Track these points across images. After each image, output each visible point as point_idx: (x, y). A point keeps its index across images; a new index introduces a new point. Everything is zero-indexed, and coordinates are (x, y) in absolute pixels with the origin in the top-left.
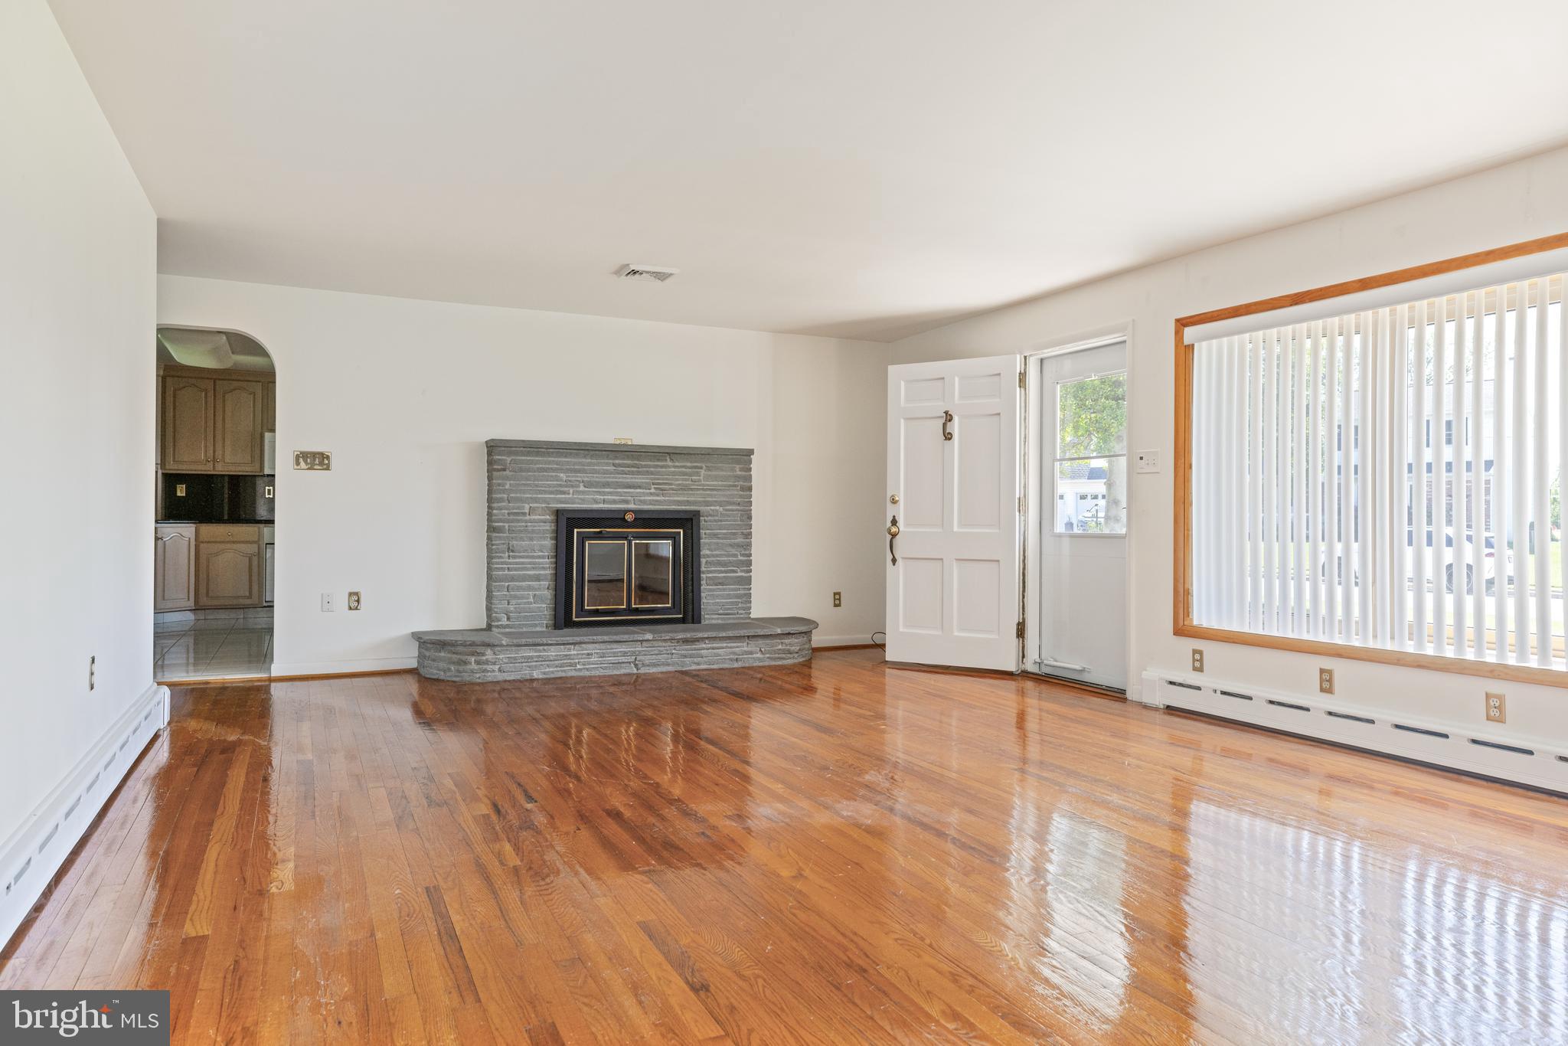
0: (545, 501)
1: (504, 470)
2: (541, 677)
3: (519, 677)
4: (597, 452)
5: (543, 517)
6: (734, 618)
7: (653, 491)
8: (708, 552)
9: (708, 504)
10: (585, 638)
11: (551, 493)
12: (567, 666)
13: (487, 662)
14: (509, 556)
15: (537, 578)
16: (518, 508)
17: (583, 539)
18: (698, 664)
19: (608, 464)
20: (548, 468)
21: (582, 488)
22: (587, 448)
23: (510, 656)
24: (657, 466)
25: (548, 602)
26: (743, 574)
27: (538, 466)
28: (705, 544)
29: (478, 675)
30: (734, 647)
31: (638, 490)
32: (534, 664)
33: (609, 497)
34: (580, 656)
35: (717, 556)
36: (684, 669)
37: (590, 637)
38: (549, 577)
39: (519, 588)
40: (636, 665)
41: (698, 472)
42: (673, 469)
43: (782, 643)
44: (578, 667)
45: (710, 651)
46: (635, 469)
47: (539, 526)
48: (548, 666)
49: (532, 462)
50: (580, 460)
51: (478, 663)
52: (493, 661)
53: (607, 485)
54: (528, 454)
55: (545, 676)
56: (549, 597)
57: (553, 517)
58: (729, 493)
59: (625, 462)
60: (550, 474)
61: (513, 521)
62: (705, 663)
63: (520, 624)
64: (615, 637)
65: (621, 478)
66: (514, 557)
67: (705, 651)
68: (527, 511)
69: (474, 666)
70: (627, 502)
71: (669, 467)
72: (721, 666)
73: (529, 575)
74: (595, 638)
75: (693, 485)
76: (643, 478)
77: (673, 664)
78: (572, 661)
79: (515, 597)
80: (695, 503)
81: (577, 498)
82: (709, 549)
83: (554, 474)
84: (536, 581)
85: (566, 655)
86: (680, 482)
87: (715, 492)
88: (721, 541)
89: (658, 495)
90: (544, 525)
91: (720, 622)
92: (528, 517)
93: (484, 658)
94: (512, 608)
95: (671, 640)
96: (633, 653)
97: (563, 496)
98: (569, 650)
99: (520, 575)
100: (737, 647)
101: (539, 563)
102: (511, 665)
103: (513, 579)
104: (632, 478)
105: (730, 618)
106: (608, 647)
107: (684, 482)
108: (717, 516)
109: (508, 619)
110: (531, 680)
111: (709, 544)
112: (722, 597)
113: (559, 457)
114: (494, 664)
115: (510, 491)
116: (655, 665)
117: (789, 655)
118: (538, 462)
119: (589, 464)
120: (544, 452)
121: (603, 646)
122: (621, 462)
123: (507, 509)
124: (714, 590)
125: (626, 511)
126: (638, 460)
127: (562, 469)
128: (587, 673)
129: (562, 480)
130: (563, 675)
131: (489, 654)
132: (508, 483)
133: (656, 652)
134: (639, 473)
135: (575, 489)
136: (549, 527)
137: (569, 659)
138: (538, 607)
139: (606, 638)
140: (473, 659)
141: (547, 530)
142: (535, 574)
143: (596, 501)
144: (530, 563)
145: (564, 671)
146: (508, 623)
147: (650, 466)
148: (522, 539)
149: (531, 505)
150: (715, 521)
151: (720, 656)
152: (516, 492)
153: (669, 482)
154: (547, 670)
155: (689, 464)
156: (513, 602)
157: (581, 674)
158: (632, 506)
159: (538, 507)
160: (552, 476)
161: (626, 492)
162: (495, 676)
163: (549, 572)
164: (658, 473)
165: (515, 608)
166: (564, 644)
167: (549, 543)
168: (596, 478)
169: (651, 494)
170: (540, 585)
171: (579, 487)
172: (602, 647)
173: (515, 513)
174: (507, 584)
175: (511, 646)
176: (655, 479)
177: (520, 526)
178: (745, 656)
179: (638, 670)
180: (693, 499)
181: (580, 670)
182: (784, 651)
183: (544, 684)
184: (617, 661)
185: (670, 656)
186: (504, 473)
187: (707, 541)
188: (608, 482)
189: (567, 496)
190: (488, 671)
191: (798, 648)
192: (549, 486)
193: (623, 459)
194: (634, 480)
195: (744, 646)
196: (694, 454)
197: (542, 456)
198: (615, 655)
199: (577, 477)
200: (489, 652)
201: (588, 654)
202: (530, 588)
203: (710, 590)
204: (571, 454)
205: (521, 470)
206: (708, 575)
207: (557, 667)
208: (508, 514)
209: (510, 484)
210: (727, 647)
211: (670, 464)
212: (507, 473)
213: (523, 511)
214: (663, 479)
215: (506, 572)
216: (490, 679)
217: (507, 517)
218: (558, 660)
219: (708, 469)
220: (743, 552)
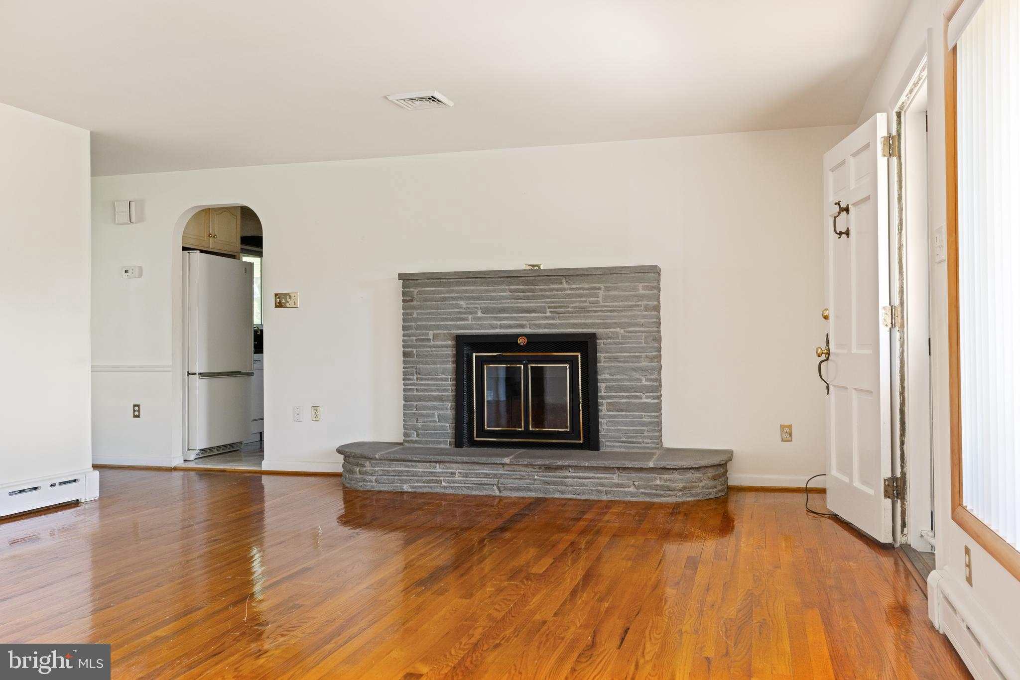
0: (446, 327)
1: (412, 301)
2: (410, 490)
3: (391, 489)
4: (493, 279)
5: (446, 343)
6: (638, 448)
7: (548, 314)
8: (607, 376)
9: (607, 326)
10: (446, 457)
11: (452, 320)
12: (434, 483)
13: (366, 473)
14: (417, 379)
15: (440, 399)
16: (423, 335)
17: (481, 362)
18: (562, 493)
19: (504, 291)
20: (449, 297)
21: (480, 314)
22: (481, 276)
23: (384, 469)
24: (551, 290)
25: (451, 421)
26: (649, 400)
27: (440, 295)
28: (605, 368)
29: (361, 484)
30: (602, 478)
31: (533, 315)
32: (405, 478)
33: (506, 322)
34: (444, 475)
35: (618, 380)
36: (547, 497)
37: (452, 457)
38: (451, 398)
39: (425, 408)
40: (499, 488)
41: (595, 294)
42: (569, 292)
43: (660, 478)
44: (444, 484)
45: (575, 480)
46: (531, 294)
47: (442, 351)
48: (417, 481)
49: (434, 292)
50: (478, 288)
51: (360, 473)
52: (371, 472)
53: (503, 310)
54: (433, 285)
55: (413, 490)
56: (451, 417)
57: (454, 343)
58: (630, 313)
59: (521, 287)
60: (452, 302)
61: (419, 347)
62: (570, 492)
63: (426, 441)
64: (473, 458)
65: (516, 304)
66: (421, 379)
67: (571, 480)
68: (431, 337)
69: (358, 476)
70: (522, 326)
71: (565, 289)
72: (587, 497)
73: (433, 396)
74: (455, 458)
75: (591, 307)
76: (538, 302)
77: (536, 490)
78: (438, 478)
79: (422, 416)
80: (593, 325)
81: (475, 324)
82: (610, 374)
83: (454, 302)
84: (439, 401)
85: (432, 473)
86: (577, 304)
87: (615, 314)
88: (622, 365)
89: (553, 319)
90: (448, 351)
91: (623, 450)
92: (432, 343)
93: (364, 469)
94: (419, 425)
95: (532, 466)
96: (495, 476)
97: (463, 323)
98: (435, 468)
99: (425, 395)
100: (606, 478)
101: (442, 385)
102: (385, 477)
103: (420, 399)
104: (527, 303)
105: (633, 448)
106: (470, 468)
107: (581, 305)
108: (618, 338)
109: (418, 435)
110: (401, 492)
111: (609, 368)
112: (626, 424)
113: (459, 286)
114: (371, 475)
115: (417, 319)
116: (517, 489)
117: (668, 493)
118: (439, 292)
119: (486, 291)
120: (445, 283)
121: (465, 466)
122: (517, 287)
123: (415, 336)
124: (615, 416)
125: (518, 336)
126: (533, 284)
127: (462, 298)
128: (451, 491)
129: (461, 308)
130: (430, 490)
131: (368, 467)
132: (415, 312)
133: (518, 477)
134: (534, 297)
135: (473, 315)
136: (450, 352)
137: (434, 476)
138: (442, 426)
139: (465, 459)
140: (358, 469)
141: (449, 354)
142: (439, 396)
143: (493, 327)
144: (434, 385)
145: (431, 487)
146: (417, 439)
147: (545, 290)
148: (427, 363)
149: (435, 332)
150: (615, 344)
151: (586, 486)
152: (421, 320)
153: (565, 305)
154: (416, 484)
155: (586, 286)
156: (420, 420)
157: (446, 491)
158: (528, 331)
159: (439, 334)
160: (452, 304)
161: (520, 317)
162: (373, 486)
163: (451, 393)
164: (554, 297)
165: (423, 425)
166: (430, 462)
167: (450, 366)
168: (492, 304)
169: (547, 318)
170: (443, 405)
171: (476, 313)
172: (466, 468)
173: (422, 339)
174: (415, 404)
175: (385, 460)
176: (550, 302)
177: (426, 351)
178: (615, 489)
179: (500, 492)
180: (590, 321)
181: (445, 487)
182: (662, 487)
183: (414, 498)
184: (479, 482)
185: (533, 481)
186: (412, 303)
187: (606, 364)
188: (504, 307)
189: (466, 322)
190: (367, 481)
191: (681, 485)
192: (450, 313)
193: (518, 284)
194: (529, 305)
195: (615, 478)
196: (588, 275)
197: (444, 286)
198: (478, 475)
199: (476, 304)
200: (367, 464)
201: (452, 473)
202: (435, 408)
203: (611, 416)
204: (469, 282)
205: (426, 300)
206: (609, 401)
207: (424, 482)
208: (416, 340)
209: (418, 314)
210: (594, 478)
211: (567, 286)
212: (415, 303)
213: (428, 337)
214: (558, 302)
215: (415, 393)
216: (368, 488)
217: (415, 343)
218: (425, 476)
219: (607, 289)
220: (649, 377)
